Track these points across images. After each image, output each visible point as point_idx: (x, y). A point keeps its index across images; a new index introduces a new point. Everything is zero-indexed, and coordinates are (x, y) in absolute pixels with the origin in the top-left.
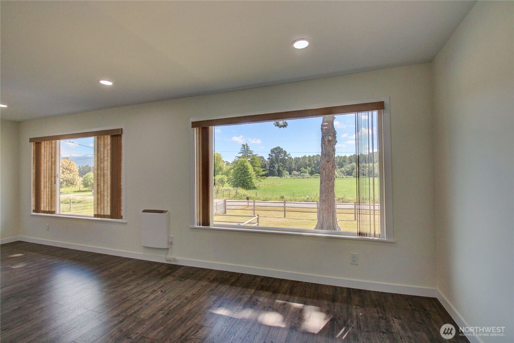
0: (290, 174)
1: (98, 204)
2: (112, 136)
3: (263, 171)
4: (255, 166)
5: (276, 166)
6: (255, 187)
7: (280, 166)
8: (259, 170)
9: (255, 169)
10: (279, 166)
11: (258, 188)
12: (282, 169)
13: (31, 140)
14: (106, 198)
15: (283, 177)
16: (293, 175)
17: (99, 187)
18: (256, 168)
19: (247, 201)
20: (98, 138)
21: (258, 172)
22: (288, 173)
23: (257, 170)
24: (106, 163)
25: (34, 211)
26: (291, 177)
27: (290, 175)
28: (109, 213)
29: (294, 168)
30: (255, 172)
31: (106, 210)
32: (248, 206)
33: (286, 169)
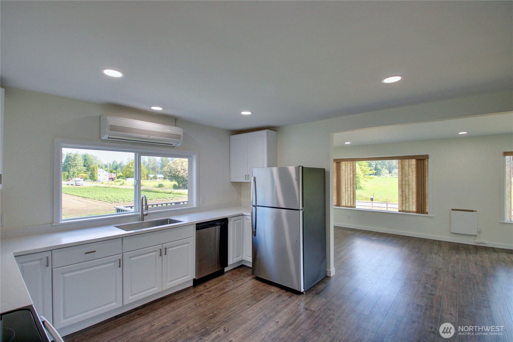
0: (390, 172)
1: (402, 204)
2: (417, 160)
3: (370, 170)
4: (362, 165)
5: (372, 164)
6: (360, 187)
7: (378, 164)
8: (366, 170)
9: (362, 169)
10: (376, 164)
11: (364, 188)
12: (380, 168)
13: (335, 160)
14: (411, 200)
15: (382, 176)
16: (394, 174)
17: (404, 192)
18: (363, 167)
19: (371, 202)
20: (402, 161)
21: (365, 172)
22: (388, 171)
23: (364, 169)
24: (410, 177)
25: (336, 206)
26: (392, 176)
27: (390, 174)
28: (414, 210)
29: (395, 166)
30: (362, 172)
31: (411, 207)
32: (372, 207)
33: (385, 167)
